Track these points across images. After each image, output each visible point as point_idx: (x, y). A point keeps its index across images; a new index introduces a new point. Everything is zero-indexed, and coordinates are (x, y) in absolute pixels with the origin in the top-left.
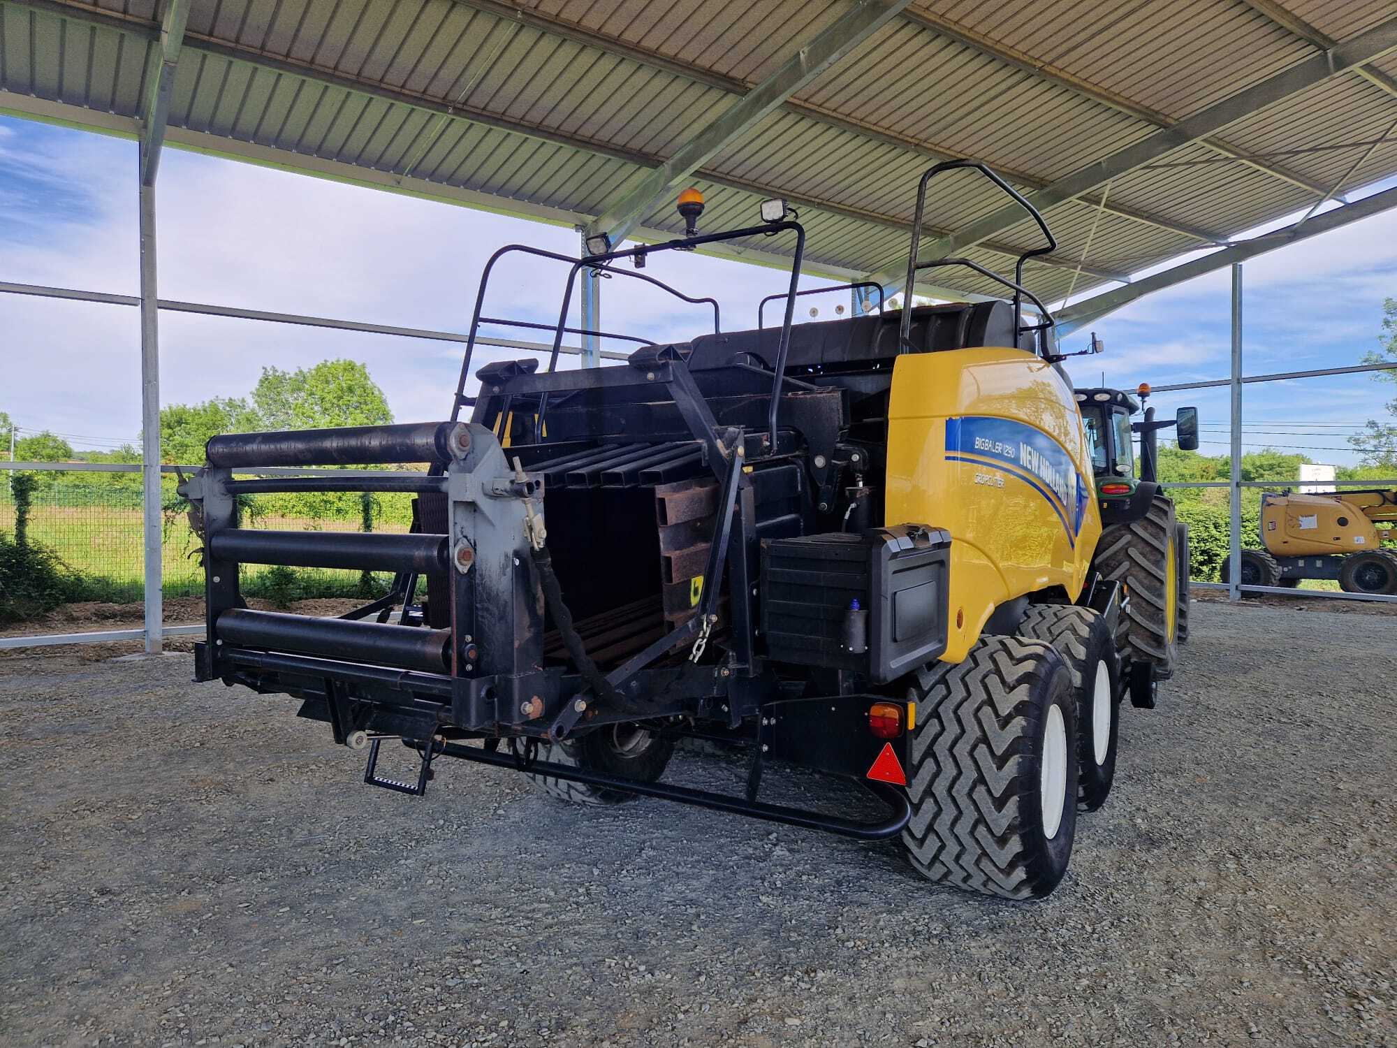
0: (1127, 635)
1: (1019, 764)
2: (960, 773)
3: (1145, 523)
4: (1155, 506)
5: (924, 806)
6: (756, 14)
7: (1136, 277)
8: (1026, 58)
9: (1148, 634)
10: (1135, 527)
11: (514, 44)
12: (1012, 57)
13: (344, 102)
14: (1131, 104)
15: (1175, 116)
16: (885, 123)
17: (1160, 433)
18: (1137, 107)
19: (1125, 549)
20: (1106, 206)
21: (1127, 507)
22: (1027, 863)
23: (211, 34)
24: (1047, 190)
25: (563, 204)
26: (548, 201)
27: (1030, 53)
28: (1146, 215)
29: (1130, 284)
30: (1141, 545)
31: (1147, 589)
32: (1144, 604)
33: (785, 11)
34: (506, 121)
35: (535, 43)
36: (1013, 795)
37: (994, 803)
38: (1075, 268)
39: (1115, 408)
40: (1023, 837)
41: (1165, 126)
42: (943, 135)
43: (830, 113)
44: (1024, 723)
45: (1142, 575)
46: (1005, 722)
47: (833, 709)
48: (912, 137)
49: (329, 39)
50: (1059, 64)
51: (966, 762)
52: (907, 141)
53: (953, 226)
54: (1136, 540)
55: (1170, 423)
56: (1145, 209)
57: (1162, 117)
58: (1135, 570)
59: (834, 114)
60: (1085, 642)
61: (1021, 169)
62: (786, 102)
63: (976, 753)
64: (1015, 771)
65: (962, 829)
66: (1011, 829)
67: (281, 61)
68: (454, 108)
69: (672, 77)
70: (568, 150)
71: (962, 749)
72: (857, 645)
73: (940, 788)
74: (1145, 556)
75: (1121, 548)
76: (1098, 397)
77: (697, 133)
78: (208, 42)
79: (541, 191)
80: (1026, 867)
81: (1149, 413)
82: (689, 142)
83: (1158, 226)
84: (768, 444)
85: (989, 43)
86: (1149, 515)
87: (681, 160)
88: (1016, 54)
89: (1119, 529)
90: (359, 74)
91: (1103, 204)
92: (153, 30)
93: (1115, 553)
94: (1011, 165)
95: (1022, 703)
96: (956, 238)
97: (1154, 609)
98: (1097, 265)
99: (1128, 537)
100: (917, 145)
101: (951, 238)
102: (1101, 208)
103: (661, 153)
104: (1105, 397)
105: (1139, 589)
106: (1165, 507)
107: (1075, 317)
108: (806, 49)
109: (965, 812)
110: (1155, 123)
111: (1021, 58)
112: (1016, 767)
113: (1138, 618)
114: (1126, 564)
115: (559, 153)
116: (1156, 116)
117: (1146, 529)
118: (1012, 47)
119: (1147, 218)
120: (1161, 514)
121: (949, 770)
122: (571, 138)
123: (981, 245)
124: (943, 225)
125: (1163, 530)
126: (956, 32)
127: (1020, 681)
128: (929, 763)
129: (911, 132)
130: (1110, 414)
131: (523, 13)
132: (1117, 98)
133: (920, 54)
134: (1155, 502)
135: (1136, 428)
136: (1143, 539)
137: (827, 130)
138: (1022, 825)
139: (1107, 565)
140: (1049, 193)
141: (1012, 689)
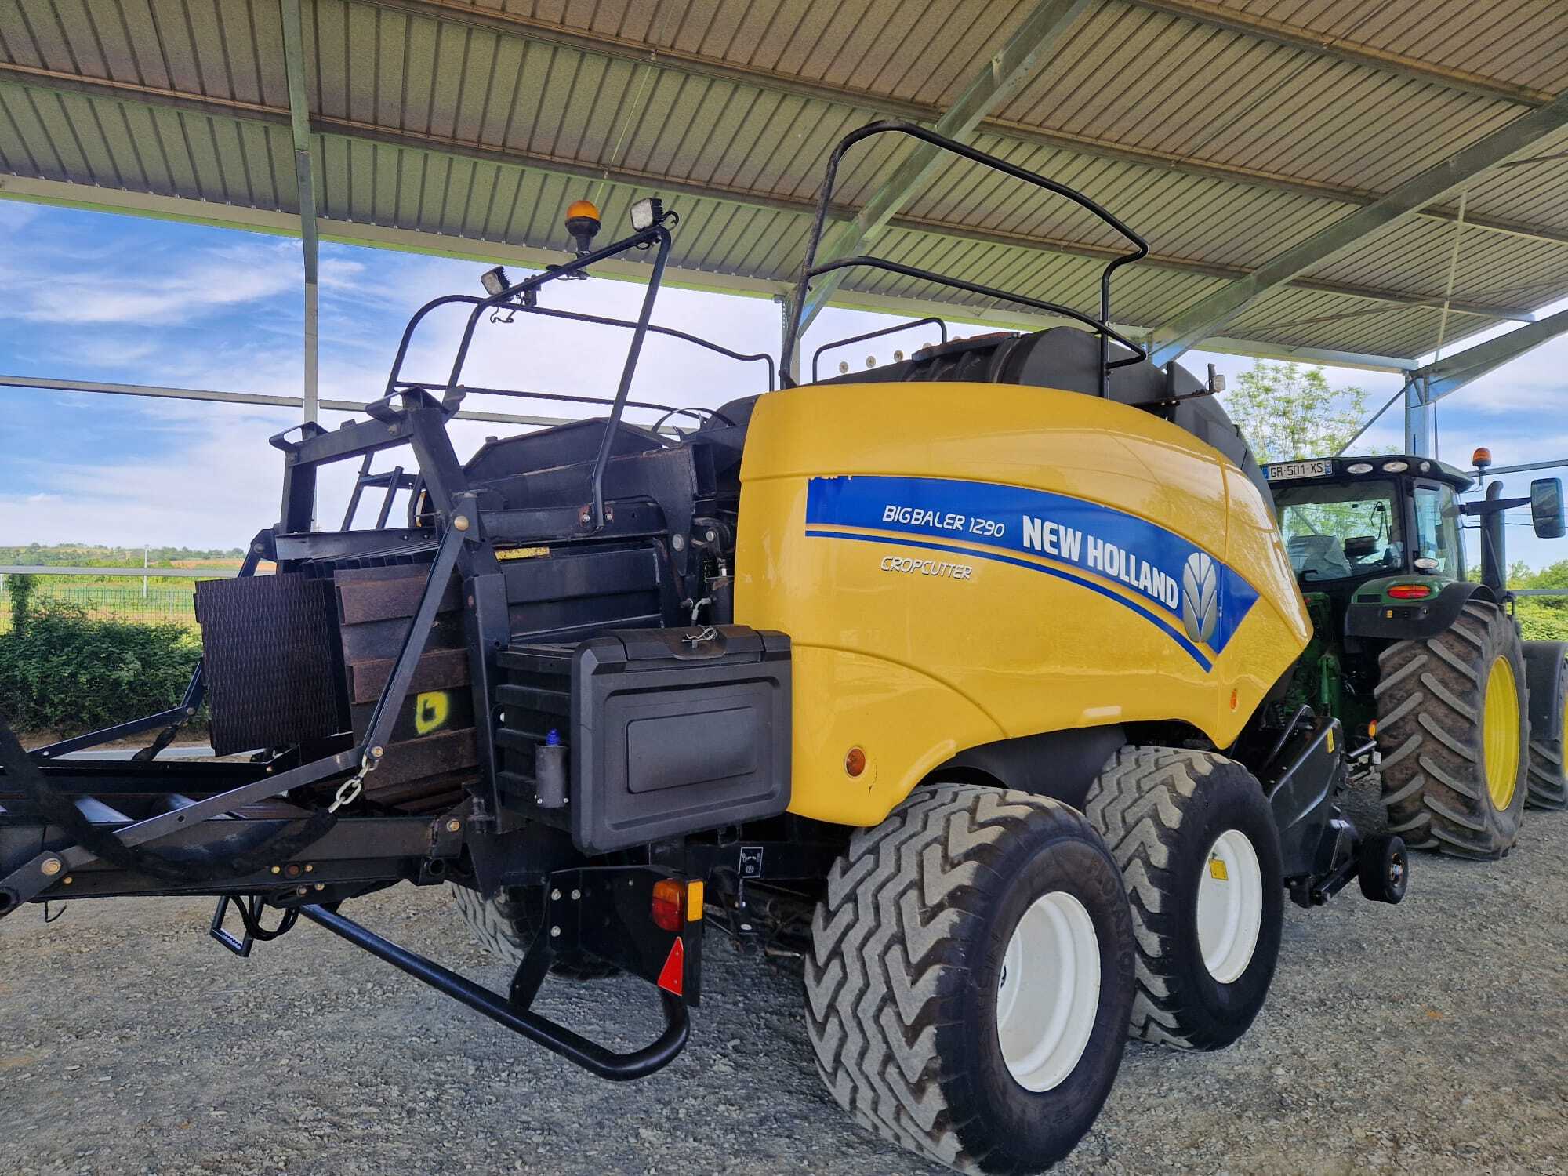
0: (1422, 795)
1: (939, 979)
2: (867, 985)
3: (1451, 638)
4: (1465, 613)
5: (828, 1027)
6: (933, 20)
7: (1540, 314)
8: (1308, 35)
9: (1454, 794)
10: (1436, 645)
11: (658, 92)
12: (1286, 34)
13: (497, 178)
14: (1479, 81)
15: (1553, 89)
16: (1132, 138)
17: (1509, 514)
18: (1490, 83)
19: (1416, 675)
20: (1467, 219)
21: (1422, 617)
22: (957, 1127)
23: (348, 118)
24: (1376, 205)
25: (757, 272)
26: (740, 270)
27: (1313, 27)
28: (1536, 228)
29: (1534, 324)
30: (1442, 671)
31: (1450, 731)
32: (1445, 753)
33: (967, 13)
34: (671, 182)
35: (682, 88)
36: (929, 1024)
37: (905, 1034)
38: (1441, 305)
39: (1417, 481)
40: (946, 1090)
41: (1534, 105)
42: (1214, 146)
43: (1055, 133)
44: (956, 919)
45: (1441, 711)
46: (930, 914)
47: (631, 883)
48: (1171, 153)
49: (465, 110)
50: (1359, 36)
51: (875, 970)
52: (1166, 159)
53: (1254, 264)
54: (1434, 663)
55: (1521, 502)
56: (1534, 221)
57: (1530, 94)
58: (1432, 705)
59: (1060, 134)
60: (1183, 803)
61: (1337, 180)
62: (982, 122)
63: (888, 958)
64: (933, 988)
65: (872, 1064)
66: (928, 1074)
67: (423, 140)
68: (610, 173)
69: (848, 111)
70: (769, 211)
71: (873, 949)
72: (551, 795)
73: (844, 1004)
74: (1446, 685)
75: (1412, 674)
76: (1389, 467)
77: (892, 173)
78: (347, 127)
79: (747, 262)
80: (958, 1133)
81: (1494, 487)
82: (884, 186)
83: (1559, 242)
84: (587, 518)
85: (1250, 20)
86: (1455, 627)
87: (876, 208)
88: (1291, 31)
89: (1411, 647)
90: (504, 145)
91: (1461, 217)
92: (286, 120)
93: (1403, 680)
94: (1321, 176)
95: (961, 888)
96: (1260, 278)
97: (1460, 760)
98: (1480, 300)
99: (1423, 658)
100: (1178, 162)
101: (1252, 277)
102: (1460, 223)
103: (856, 203)
104: (1400, 467)
105: (1437, 731)
106: (1486, 618)
107: (1455, 372)
108: (1001, 55)
109: (873, 1042)
110: (1524, 104)
111: (1301, 34)
112: (935, 983)
113: (1437, 773)
114: (1418, 697)
115: (738, 214)
116: (1522, 93)
117: (1450, 647)
118: (1284, 22)
119: (1539, 233)
120: (1478, 626)
121: (855, 981)
122: (747, 195)
123: (1296, 283)
124: (1241, 262)
125: (1478, 649)
126: (1199, 11)
127: (968, 856)
128: (835, 965)
129: (1169, 146)
130: (1410, 491)
131: (658, 54)
132: (1456, 74)
133: (1159, 44)
134: (1466, 608)
135: (1470, 509)
136: (1445, 662)
137: (1056, 154)
138: (945, 1070)
139: (1392, 697)
140: (1379, 208)
141: (954, 866)
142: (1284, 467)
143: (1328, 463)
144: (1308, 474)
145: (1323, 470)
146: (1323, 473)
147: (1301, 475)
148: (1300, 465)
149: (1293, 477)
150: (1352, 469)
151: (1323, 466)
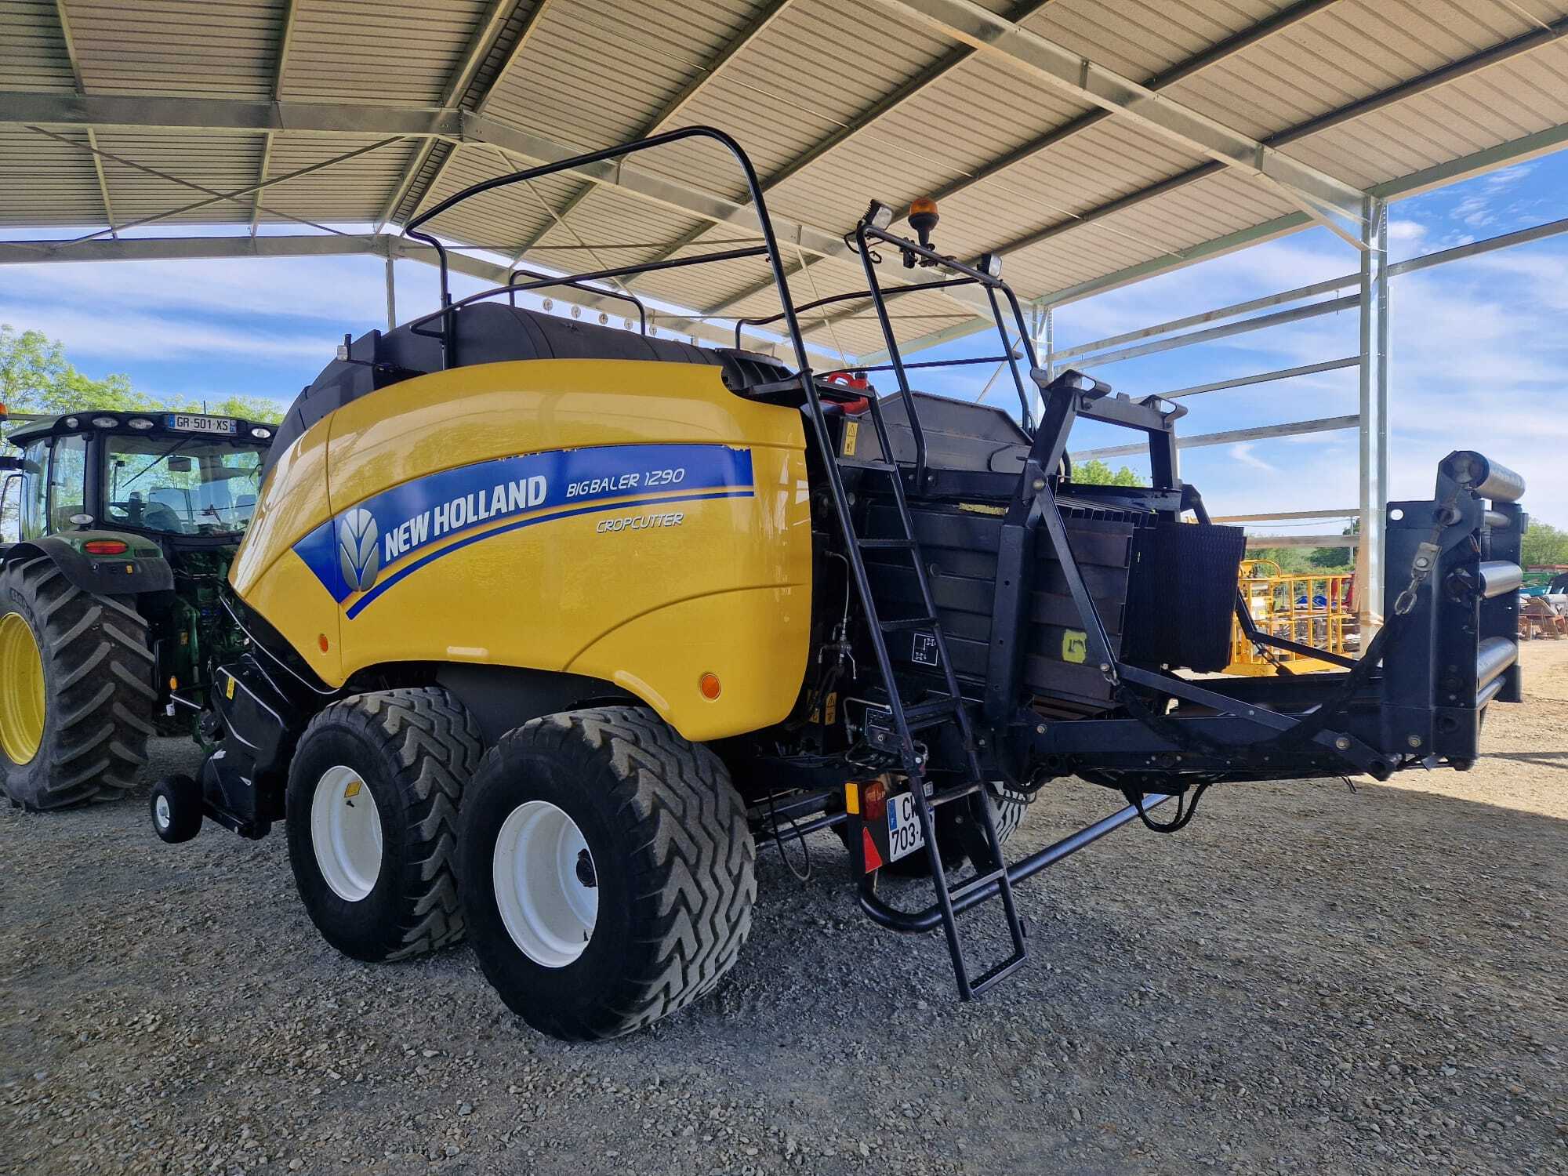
142: (192, 419)
143: (234, 423)
144: (214, 430)
145: (228, 429)
146: (228, 431)
147: (207, 429)
148: (207, 419)
149: (199, 429)
150: (255, 432)
151: (228, 424)
